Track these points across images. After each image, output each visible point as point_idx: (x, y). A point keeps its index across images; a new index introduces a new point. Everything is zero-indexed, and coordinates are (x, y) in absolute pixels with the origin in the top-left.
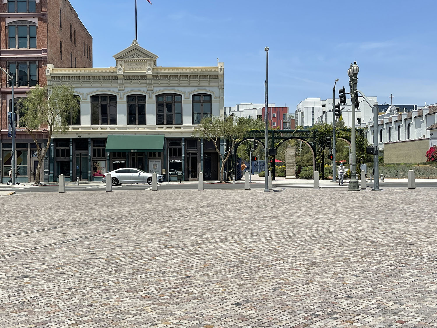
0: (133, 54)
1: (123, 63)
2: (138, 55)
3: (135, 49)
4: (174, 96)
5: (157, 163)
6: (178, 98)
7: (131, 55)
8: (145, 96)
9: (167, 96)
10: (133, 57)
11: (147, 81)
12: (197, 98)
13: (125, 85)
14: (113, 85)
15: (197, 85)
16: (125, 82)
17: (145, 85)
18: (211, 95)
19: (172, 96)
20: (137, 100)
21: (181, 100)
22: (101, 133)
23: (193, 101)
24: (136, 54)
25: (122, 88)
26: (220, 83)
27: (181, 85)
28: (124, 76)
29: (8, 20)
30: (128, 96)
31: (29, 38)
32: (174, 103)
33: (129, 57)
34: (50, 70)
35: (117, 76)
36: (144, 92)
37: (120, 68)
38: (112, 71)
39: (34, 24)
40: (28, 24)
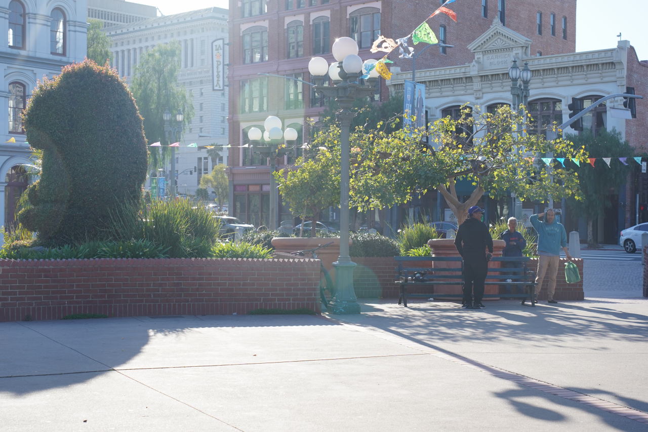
0: (495, 40)
2: (502, 41)
3: (497, 33)
4: (551, 102)
9: (543, 103)
13: (484, 90)
14: (469, 92)
15: (583, 81)
16: (483, 85)
24: (499, 40)
25: (479, 94)
26: (618, 75)
27: (560, 83)
28: (482, 76)
29: (350, 10)
30: (489, 107)
31: (373, 31)
32: (552, 114)
33: (490, 45)
34: (393, 76)
35: (471, 77)
36: (508, 100)
37: (474, 65)
38: (464, 70)
39: (378, 11)
40: (372, 12)
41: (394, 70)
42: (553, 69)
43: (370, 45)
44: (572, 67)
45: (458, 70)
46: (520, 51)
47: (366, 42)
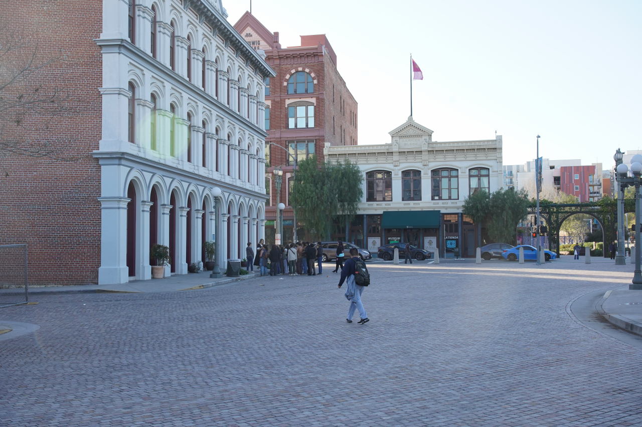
0: (408, 130)
1: (398, 139)
2: (413, 131)
3: (410, 125)
4: (450, 170)
5: (431, 239)
6: (454, 173)
7: (406, 131)
8: (420, 171)
9: (443, 171)
10: (408, 132)
11: (423, 156)
12: (474, 172)
13: (400, 161)
14: (388, 162)
15: (474, 159)
16: (400, 158)
17: (420, 160)
18: (489, 169)
19: (448, 170)
20: (412, 175)
21: (457, 175)
22: (376, 209)
23: (470, 176)
24: (411, 130)
25: (397, 163)
26: (498, 156)
27: (457, 159)
28: (399, 152)
29: (288, 102)
30: (403, 172)
31: (307, 117)
32: (450, 177)
33: (404, 133)
34: (328, 148)
35: (392, 152)
36: (419, 168)
37: (395, 145)
38: (387, 147)
39: (312, 104)
40: (307, 104)
41: (327, 144)
42: (453, 150)
43: (305, 127)
44: (467, 149)
45: (383, 147)
46: (427, 138)
47: (301, 124)
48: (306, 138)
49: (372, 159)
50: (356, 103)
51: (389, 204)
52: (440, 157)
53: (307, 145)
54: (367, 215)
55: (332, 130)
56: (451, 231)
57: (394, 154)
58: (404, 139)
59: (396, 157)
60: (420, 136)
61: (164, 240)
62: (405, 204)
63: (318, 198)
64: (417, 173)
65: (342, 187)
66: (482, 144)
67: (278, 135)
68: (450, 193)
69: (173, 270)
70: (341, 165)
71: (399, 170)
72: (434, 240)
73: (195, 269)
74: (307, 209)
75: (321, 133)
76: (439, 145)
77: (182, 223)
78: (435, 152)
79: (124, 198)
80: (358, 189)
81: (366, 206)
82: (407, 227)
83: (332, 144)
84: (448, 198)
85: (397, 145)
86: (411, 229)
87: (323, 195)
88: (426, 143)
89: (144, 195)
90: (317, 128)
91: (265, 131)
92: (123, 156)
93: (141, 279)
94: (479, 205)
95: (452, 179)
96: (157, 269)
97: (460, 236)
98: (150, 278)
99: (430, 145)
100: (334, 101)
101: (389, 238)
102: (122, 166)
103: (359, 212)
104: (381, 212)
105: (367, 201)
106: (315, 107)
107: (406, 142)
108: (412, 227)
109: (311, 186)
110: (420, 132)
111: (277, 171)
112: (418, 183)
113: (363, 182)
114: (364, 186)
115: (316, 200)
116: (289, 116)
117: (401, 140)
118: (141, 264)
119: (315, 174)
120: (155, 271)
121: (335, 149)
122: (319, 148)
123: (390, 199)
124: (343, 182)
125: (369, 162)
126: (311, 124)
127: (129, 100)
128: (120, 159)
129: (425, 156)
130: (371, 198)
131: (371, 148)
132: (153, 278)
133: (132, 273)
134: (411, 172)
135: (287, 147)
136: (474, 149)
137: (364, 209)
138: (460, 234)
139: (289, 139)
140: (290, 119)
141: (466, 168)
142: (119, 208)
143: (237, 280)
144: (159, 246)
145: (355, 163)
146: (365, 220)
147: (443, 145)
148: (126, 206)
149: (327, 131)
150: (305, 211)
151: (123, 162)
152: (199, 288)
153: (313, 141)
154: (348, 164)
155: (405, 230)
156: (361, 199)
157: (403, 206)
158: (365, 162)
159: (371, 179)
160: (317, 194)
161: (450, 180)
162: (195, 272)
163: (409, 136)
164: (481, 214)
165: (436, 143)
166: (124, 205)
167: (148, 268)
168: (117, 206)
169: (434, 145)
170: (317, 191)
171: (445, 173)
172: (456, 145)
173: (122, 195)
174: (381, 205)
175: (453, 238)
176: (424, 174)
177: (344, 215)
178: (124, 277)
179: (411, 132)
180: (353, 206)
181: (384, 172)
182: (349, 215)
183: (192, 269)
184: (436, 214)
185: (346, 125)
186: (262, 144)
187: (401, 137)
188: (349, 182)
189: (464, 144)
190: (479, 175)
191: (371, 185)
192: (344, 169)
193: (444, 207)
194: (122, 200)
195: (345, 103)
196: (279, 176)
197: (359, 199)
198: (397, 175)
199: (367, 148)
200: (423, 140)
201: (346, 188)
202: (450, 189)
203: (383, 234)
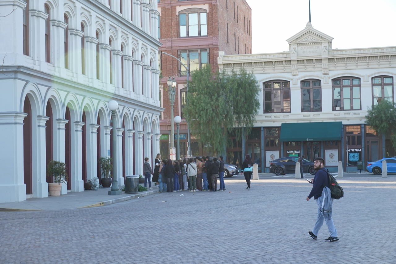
0: (307, 37)
1: (296, 47)
2: (312, 38)
3: (309, 31)
4: (351, 79)
6: (356, 82)
7: (305, 38)
8: (320, 81)
9: (344, 80)
10: (307, 40)
11: (323, 64)
12: (377, 81)
13: (299, 70)
15: (377, 66)
16: (299, 67)
17: (320, 69)
18: (392, 77)
19: (350, 79)
20: (311, 85)
21: (359, 84)
22: (274, 121)
23: (373, 85)
24: (310, 37)
25: (295, 73)
27: (359, 67)
28: (298, 61)
29: (179, 9)
30: (302, 81)
31: (199, 25)
32: (351, 87)
33: (302, 40)
34: (222, 57)
35: (290, 61)
36: (319, 77)
37: (294, 53)
38: (285, 55)
39: (204, 11)
40: (199, 11)
41: (221, 53)
42: (355, 58)
43: (197, 35)
44: (369, 57)
45: (281, 56)
46: (327, 45)
47: (194, 32)
48: (199, 47)
49: (269, 68)
50: (249, 9)
51: (288, 116)
52: (341, 65)
53: (200, 54)
54: (265, 128)
55: (226, 37)
56: (354, 143)
57: (292, 62)
58: (303, 47)
59: (294, 66)
60: (319, 43)
61: (60, 156)
62: (304, 116)
63: (213, 110)
64: (317, 82)
65: (238, 98)
66: (385, 50)
67: (169, 44)
68: (352, 103)
69: (69, 187)
70: (236, 75)
71: (298, 79)
72: (336, 153)
73: (91, 186)
74: (202, 122)
75: (215, 42)
76: (339, 53)
77: (77, 138)
78: (335, 60)
79: (20, 113)
80: (255, 100)
81: (264, 118)
82: (307, 140)
83: (226, 53)
84: (350, 109)
85: (296, 53)
86: (311, 142)
87: (218, 106)
88: (326, 50)
89: (40, 109)
90: (211, 37)
91: (159, 40)
92: (19, 70)
93: (38, 197)
94: (383, 116)
95: (354, 88)
96: (53, 186)
97: (363, 149)
98: (47, 196)
99: (330, 53)
100: (227, 8)
101: (288, 152)
102: (17, 80)
103: (256, 125)
104: (279, 124)
105: (264, 113)
106: (208, 14)
107: (305, 50)
108: (312, 140)
109: (205, 98)
110: (320, 39)
111: (170, 83)
112: (318, 93)
113: (259, 92)
114: (260, 97)
115: (211, 112)
116: (181, 24)
117: (300, 47)
118: (38, 182)
119: (210, 85)
120: (52, 188)
121: (230, 58)
122: (212, 58)
123: (289, 110)
124: (239, 93)
125: (266, 72)
126: (204, 32)
127: (23, 11)
128: (16, 72)
129: (325, 64)
130: (268, 109)
131: (268, 57)
132: (50, 196)
133: (29, 191)
134: (311, 81)
135: (179, 56)
136: (377, 56)
137: (262, 122)
138: (363, 146)
139: (181, 48)
140: (181, 27)
141: (369, 76)
142: (16, 124)
143: (136, 197)
144: (56, 163)
145: (251, 72)
146: (262, 133)
147: (344, 52)
148: (22, 122)
149: (221, 39)
150: (200, 124)
151: (19, 76)
152: (100, 205)
153: (207, 50)
154: (244, 74)
155: (305, 142)
156: (258, 110)
157: (302, 117)
158: (262, 72)
159: (268, 89)
160: (212, 106)
161: (351, 90)
162: (91, 189)
163: (308, 43)
164: (385, 124)
165: (337, 50)
166: (21, 120)
167: (45, 185)
168: (13, 121)
169: (335, 53)
170: (212, 103)
171: (346, 82)
172: (357, 52)
173: (18, 110)
174: (279, 116)
175: (356, 150)
176: (325, 83)
177: (241, 128)
178: (22, 195)
179: (310, 38)
180: (250, 118)
181: (281, 82)
182: (245, 128)
183: (88, 186)
184: (338, 125)
185: (240, 32)
186: (155, 54)
187: (299, 44)
188: (245, 92)
189: (366, 51)
190: (383, 84)
191: (268, 96)
192: (240, 79)
193: (345, 118)
194: (19, 115)
195: (238, 9)
196: (173, 87)
197: (256, 111)
198: (296, 85)
199: (264, 57)
200: (323, 47)
201: (243, 100)
202: (352, 99)
203: (282, 148)
